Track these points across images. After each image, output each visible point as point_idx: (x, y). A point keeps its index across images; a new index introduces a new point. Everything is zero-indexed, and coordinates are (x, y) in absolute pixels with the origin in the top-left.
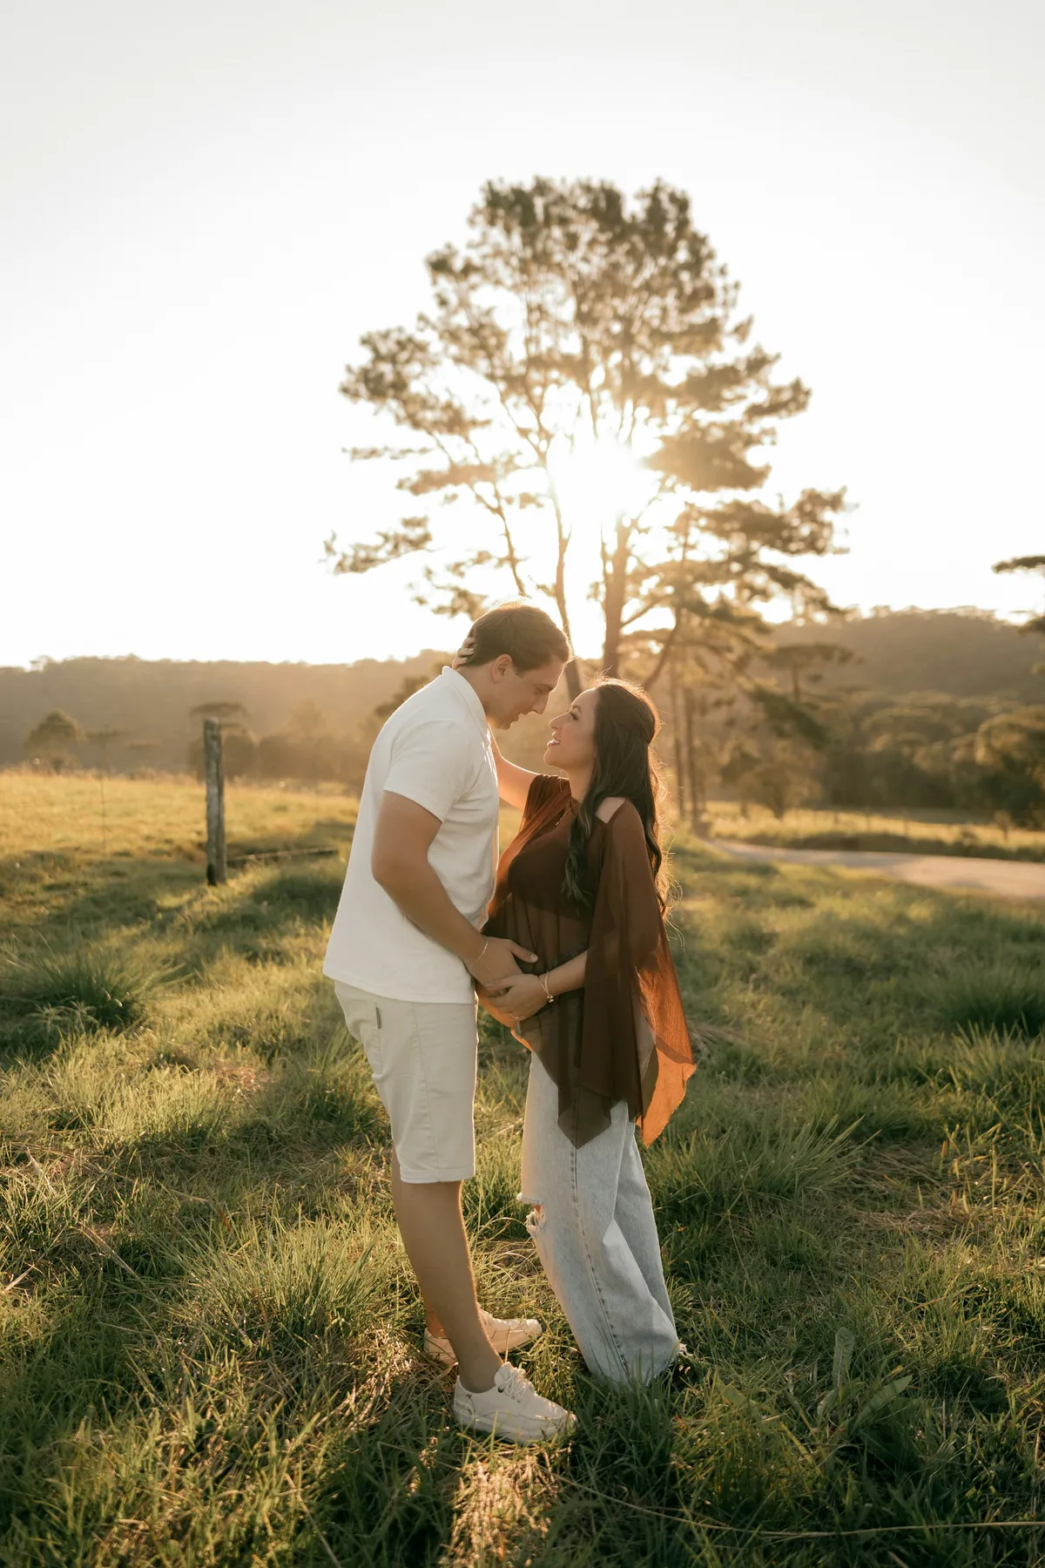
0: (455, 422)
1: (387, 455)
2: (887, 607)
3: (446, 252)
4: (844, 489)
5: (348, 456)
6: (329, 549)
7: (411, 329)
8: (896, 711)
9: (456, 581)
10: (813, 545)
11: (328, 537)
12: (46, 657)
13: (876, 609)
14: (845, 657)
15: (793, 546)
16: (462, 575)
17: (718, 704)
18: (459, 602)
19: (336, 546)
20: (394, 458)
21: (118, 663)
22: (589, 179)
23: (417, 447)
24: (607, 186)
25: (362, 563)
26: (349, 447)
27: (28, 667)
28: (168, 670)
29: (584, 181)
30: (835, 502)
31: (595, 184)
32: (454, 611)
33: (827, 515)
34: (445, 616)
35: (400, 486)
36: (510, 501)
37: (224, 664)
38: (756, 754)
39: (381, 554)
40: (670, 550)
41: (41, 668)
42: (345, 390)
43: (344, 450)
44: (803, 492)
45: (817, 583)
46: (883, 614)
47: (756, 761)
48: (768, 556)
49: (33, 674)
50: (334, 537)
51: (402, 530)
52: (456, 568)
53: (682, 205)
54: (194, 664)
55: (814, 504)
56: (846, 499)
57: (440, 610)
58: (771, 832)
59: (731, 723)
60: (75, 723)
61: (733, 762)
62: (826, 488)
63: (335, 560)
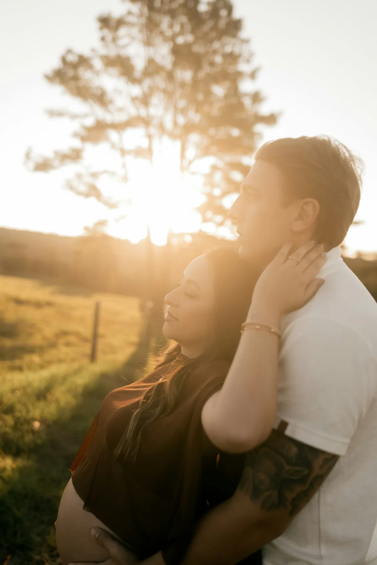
1: (68, 115)
3: (108, 15)
5: (47, 115)
6: (27, 156)
9: (93, 181)
11: (27, 149)
19: (32, 155)
25: (43, 167)
26: (48, 109)
35: (75, 135)
36: (130, 152)
39: (55, 163)
43: (46, 111)
50: (31, 150)
57: (80, 193)
63: (31, 165)
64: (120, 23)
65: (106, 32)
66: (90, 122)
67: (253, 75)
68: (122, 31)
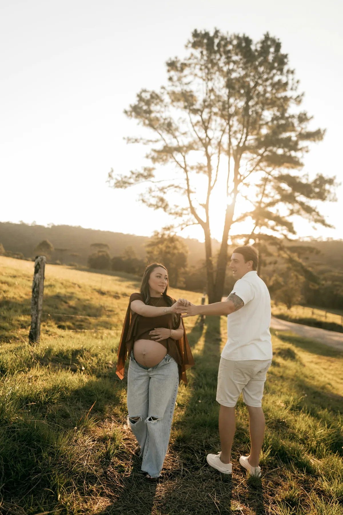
0: (169, 127)
1: (141, 141)
2: (332, 238)
3: (175, 60)
4: (335, 177)
5: (125, 141)
6: (110, 176)
7: (158, 91)
8: (333, 274)
9: (161, 195)
10: (321, 196)
11: (110, 170)
12: (52, 223)
13: (328, 238)
14: (318, 252)
15: (311, 195)
16: (164, 193)
17: (270, 263)
18: (160, 204)
19: (114, 175)
20: (144, 144)
21: (75, 228)
22: (238, 34)
23: (154, 139)
24: (246, 35)
25: (122, 184)
26: (126, 137)
27: (46, 226)
28: (90, 232)
29: (236, 34)
30: (331, 182)
31: (241, 35)
32: (158, 207)
33: (327, 187)
34: (152, 209)
35: (147, 157)
36: (192, 168)
37: (108, 232)
38: (282, 283)
39: (132, 181)
40: (257, 195)
41: (50, 227)
42: (126, 112)
43: (124, 138)
44: (317, 175)
45: (321, 213)
46: (330, 240)
47: (282, 286)
48: (301, 198)
49: (48, 228)
50: (112, 171)
51: (142, 171)
52: (162, 190)
53: (278, 46)
54: (99, 231)
55: (321, 181)
56: (336, 181)
57: (150, 205)
58: (286, 314)
59: (274, 271)
60: (52, 245)
61: (274, 285)
62: (327, 175)
63: (113, 182)
64: (184, 66)
65: (173, 73)
66: (159, 146)
67: (298, 100)
68: (187, 71)
